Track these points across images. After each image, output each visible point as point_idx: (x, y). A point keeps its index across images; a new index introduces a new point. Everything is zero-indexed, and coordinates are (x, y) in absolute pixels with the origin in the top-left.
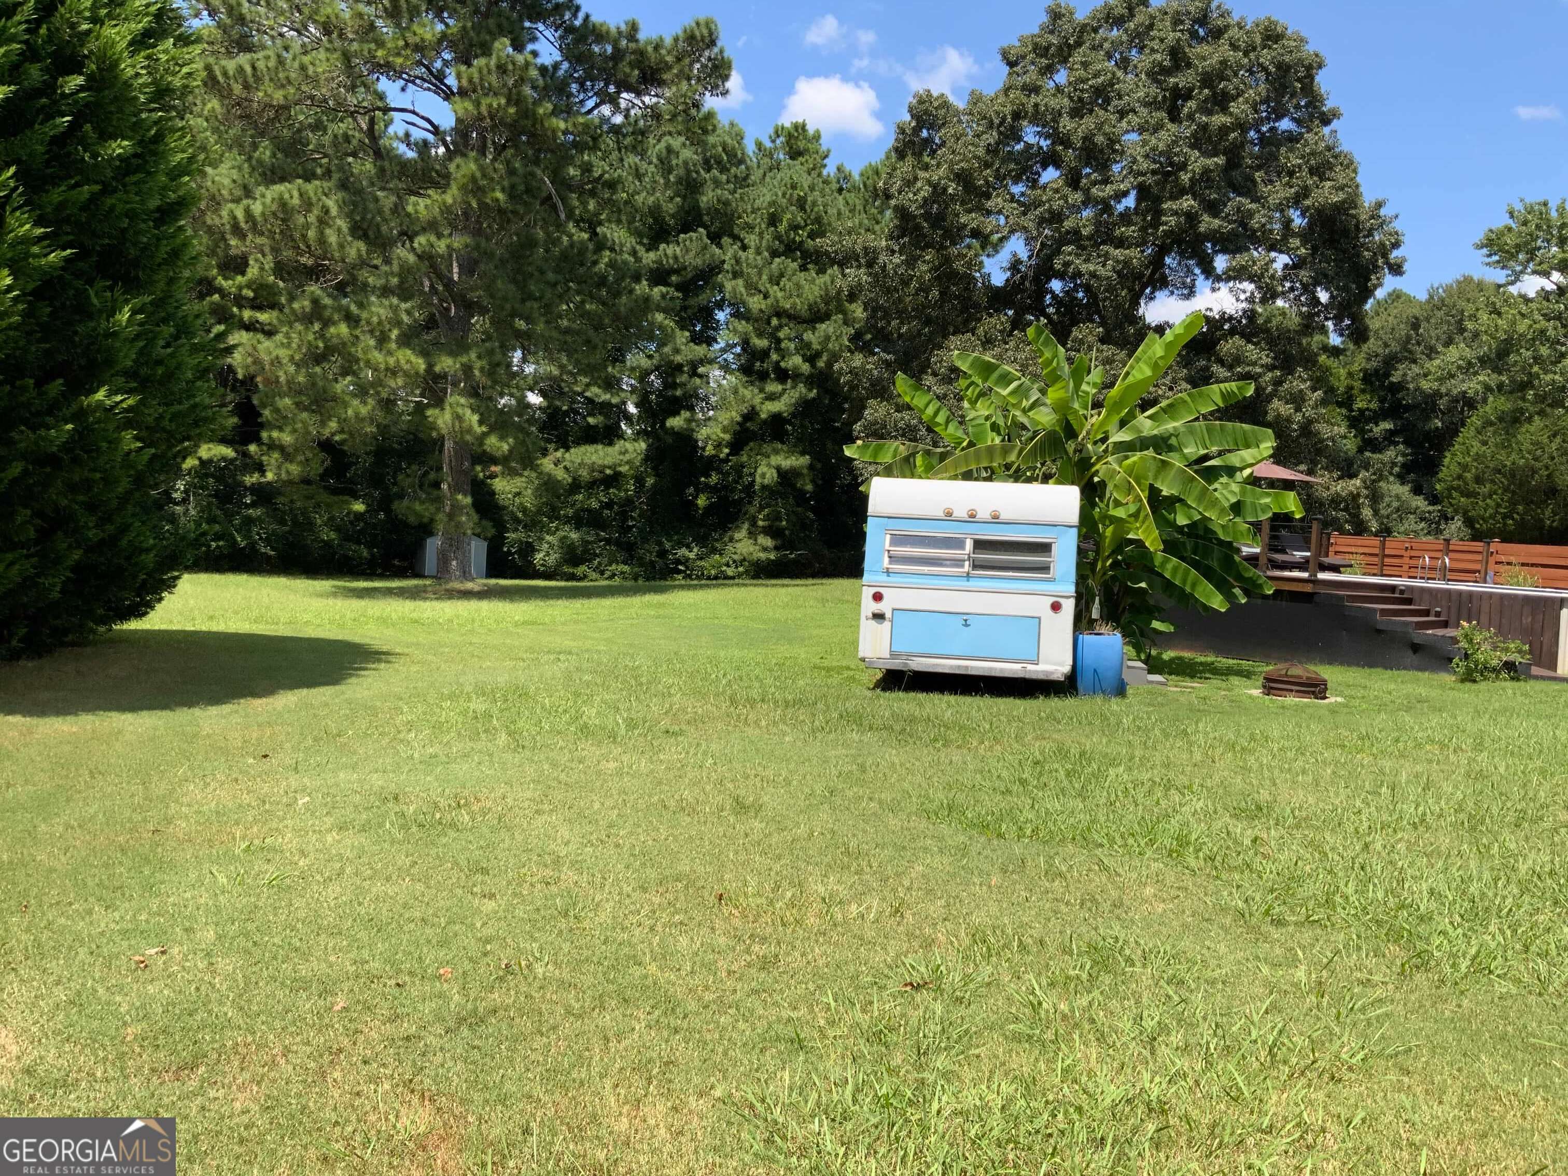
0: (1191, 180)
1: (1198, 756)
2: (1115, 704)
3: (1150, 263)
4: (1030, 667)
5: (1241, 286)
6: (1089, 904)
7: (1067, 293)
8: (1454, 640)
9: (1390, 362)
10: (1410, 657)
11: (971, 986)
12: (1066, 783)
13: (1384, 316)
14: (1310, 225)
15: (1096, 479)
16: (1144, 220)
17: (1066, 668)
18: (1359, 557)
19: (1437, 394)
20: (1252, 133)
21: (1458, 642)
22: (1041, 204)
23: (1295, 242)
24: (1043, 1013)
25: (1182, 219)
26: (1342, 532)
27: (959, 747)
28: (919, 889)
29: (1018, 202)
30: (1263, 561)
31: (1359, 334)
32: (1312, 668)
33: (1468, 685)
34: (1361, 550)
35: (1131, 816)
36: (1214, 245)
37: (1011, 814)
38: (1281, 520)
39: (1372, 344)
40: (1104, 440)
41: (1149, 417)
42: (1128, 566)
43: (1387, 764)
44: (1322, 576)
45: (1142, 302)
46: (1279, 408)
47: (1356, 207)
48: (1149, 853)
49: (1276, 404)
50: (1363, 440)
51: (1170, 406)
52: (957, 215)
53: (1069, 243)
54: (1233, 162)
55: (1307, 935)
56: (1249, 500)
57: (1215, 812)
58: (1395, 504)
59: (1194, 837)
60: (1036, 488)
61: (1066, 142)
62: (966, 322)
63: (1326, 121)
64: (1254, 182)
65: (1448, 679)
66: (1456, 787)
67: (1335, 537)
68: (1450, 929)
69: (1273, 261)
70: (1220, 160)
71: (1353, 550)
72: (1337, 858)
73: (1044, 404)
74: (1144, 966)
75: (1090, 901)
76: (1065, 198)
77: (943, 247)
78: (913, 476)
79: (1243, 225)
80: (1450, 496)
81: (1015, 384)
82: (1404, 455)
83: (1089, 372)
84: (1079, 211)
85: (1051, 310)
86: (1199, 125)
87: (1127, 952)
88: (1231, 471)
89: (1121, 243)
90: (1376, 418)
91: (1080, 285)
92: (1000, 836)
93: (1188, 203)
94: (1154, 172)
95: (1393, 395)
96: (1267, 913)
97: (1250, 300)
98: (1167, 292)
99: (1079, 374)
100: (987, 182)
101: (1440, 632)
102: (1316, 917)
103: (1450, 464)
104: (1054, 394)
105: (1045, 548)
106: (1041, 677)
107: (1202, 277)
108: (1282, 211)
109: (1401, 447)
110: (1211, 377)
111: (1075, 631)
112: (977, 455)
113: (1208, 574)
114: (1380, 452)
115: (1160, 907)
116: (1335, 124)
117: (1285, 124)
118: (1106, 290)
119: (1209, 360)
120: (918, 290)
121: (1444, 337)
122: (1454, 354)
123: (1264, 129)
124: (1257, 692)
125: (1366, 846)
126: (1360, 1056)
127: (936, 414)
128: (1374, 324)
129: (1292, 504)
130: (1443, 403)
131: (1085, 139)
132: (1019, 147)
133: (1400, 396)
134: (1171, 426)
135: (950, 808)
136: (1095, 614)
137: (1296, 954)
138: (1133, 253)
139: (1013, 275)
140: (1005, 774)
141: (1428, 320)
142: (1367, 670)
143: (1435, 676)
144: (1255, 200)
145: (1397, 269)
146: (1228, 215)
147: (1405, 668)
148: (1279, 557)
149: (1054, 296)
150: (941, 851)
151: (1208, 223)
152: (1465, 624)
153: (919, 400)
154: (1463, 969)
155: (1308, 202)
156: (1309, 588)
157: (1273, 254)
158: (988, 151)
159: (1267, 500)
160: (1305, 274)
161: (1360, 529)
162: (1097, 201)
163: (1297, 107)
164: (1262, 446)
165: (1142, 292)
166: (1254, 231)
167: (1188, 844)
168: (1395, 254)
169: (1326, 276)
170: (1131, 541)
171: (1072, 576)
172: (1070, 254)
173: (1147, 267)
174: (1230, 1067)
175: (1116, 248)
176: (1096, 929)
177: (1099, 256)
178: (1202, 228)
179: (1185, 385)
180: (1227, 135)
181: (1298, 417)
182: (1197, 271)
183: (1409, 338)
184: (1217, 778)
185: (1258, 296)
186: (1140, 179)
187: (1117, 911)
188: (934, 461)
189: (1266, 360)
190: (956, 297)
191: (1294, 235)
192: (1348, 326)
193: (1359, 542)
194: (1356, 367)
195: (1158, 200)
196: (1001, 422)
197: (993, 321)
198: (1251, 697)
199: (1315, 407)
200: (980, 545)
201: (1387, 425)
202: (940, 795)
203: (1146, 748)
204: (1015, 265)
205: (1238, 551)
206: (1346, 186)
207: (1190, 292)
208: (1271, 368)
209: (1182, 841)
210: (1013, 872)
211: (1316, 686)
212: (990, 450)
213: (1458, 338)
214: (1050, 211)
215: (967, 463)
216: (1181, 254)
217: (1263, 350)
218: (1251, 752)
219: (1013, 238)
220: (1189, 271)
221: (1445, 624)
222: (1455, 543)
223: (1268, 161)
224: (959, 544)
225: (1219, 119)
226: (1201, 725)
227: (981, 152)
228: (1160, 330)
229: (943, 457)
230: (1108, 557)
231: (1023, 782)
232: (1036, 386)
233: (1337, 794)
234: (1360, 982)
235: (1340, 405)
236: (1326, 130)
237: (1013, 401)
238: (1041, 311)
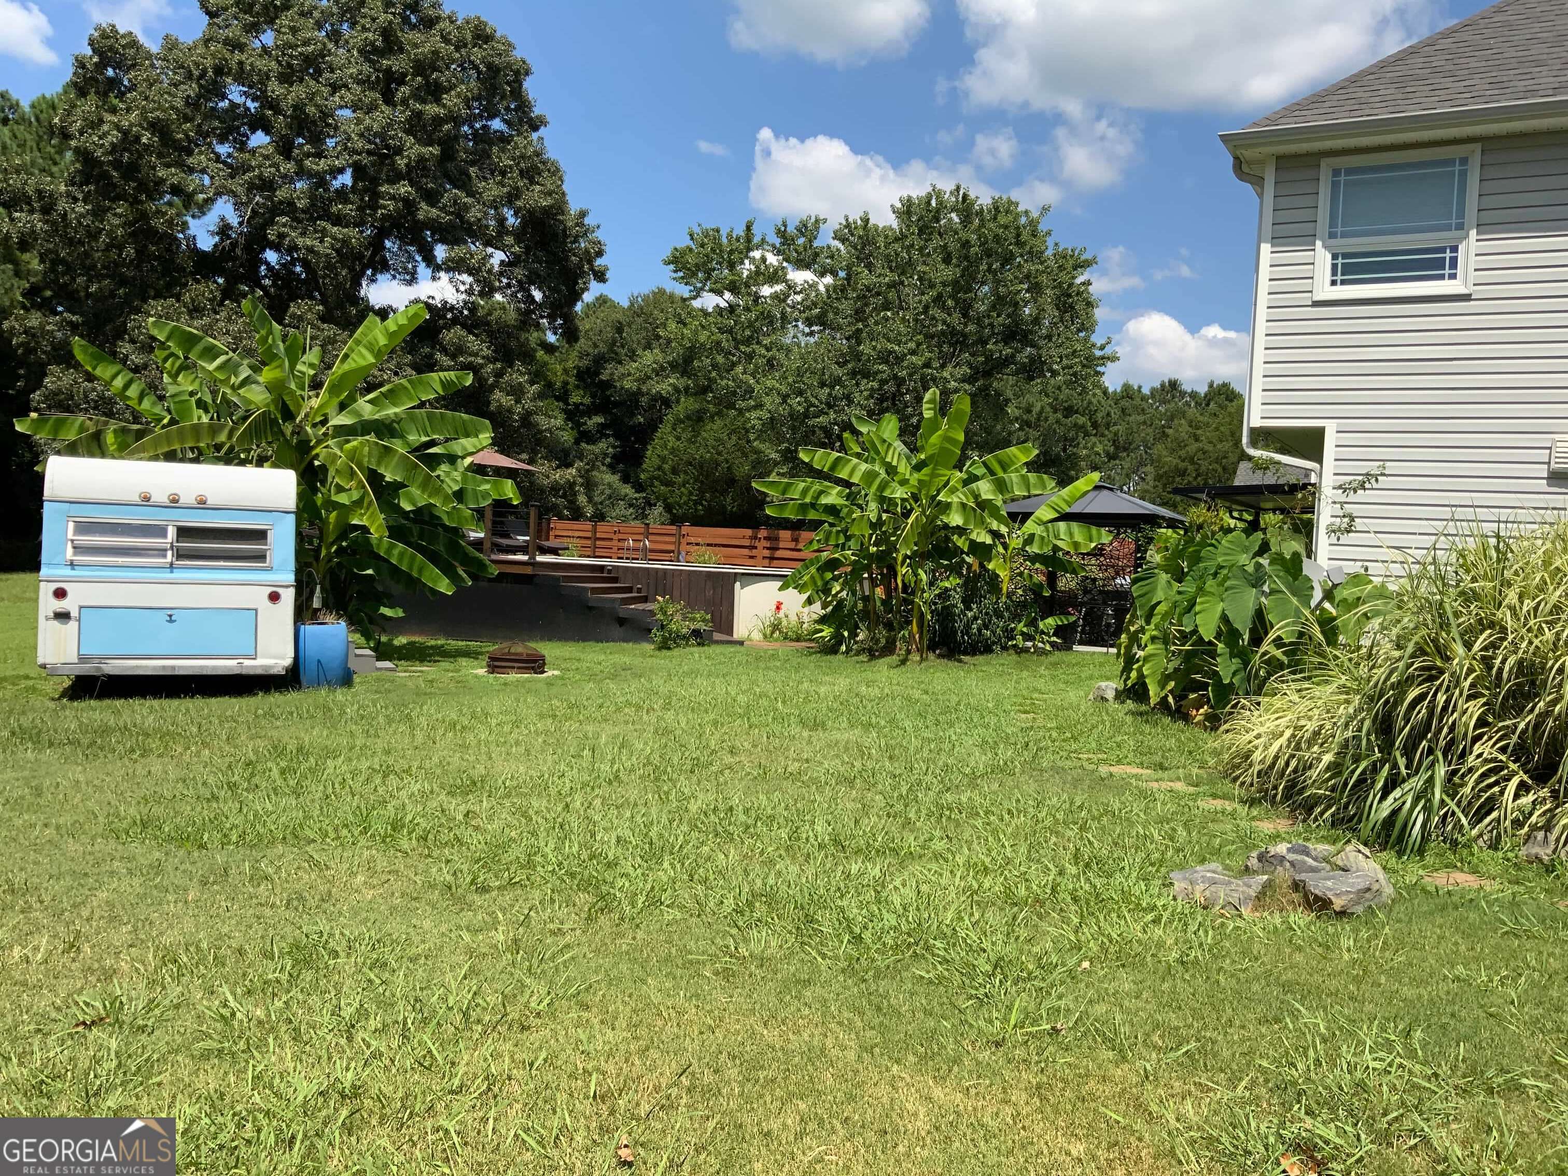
0: (407, 165)
1: (420, 737)
2: (341, 695)
3: (370, 244)
4: (247, 663)
5: (460, 278)
6: (295, 903)
7: (283, 265)
8: (652, 613)
9: (599, 361)
10: (617, 631)
11: (157, 1012)
12: (279, 782)
13: (593, 319)
14: (524, 224)
15: (317, 463)
16: (362, 200)
17: (288, 661)
18: (575, 540)
19: (639, 393)
20: (466, 128)
21: (655, 615)
22: (250, 169)
23: (509, 240)
24: (236, 1023)
25: (400, 205)
26: (561, 517)
27: (159, 756)
28: (102, 917)
29: (224, 163)
30: (487, 545)
31: (571, 334)
32: (532, 645)
33: (665, 652)
34: (577, 534)
35: (346, 807)
36: (432, 236)
37: (216, 822)
38: (501, 505)
39: (582, 343)
40: (324, 422)
41: (369, 402)
42: (354, 552)
43: (590, 729)
44: (540, 558)
45: (364, 283)
46: (500, 398)
47: (563, 214)
48: (362, 842)
49: (497, 395)
50: (580, 432)
51: (390, 391)
52: (154, 168)
53: (283, 214)
54: (448, 154)
55: (508, 897)
56: (470, 487)
57: (432, 792)
58: (608, 492)
59: (409, 817)
60: (250, 471)
61: (274, 105)
62: (169, 286)
63: (535, 128)
64: (469, 177)
65: (648, 647)
66: (646, 743)
67: (555, 522)
68: (631, 870)
69: (491, 256)
70: (435, 150)
71: (570, 533)
72: (540, 820)
73: (257, 382)
74: (348, 955)
75: (296, 901)
76: (276, 166)
77: (136, 201)
78: (103, 454)
79: (459, 215)
80: (652, 485)
81: (222, 358)
82: (614, 447)
83: (304, 352)
84: (292, 181)
85: (267, 282)
86: (412, 111)
87: (332, 944)
88: (452, 459)
89: (338, 220)
90: (591, 411)
91: (298, 259)
92: (202, 846)
93: (404, 188)
94: (369, 153)
95: (603, 392)
96: (473, 882)
97: (469, 292)
98: (388, 276)
99: (295, 352)
100: (187, 136)
101: (641, 606)
102: (517, 879)
103: (652, 456)
104: (267, 375)
105: (260, 535)
106: (259, 672)
107: (423, 265)
108: (496, 208)
109: (611, 439)
110: (435, 365)
111: (295, 623)
112: (181, 434)
113: (434, 558)
114: (593, 444)
115: (369, 894)
116: (542, 131)
117: (497, 124)
118: (325, 268)
119: (433, 348)
120: (108, 248)
121: (643, 341)
122: (650, 358)
123: (478, 126)
124: (482, 671)
125: (567, 806)
126: (546, 1002)
127: (127, 386)
128: (584, 326)
129: (509, 490)
130: (644, 401)
131: (295, 107)
132: (224, 104)
133: (608, 393)
134: (392, 411)
135: (144, 825)
136: (316, 603)
137: (497, 917)
138: (353, 232)
139: (222, 240)
140: (211, 780)
141: (629, 326)
142: (582, 644)
143: (637, 646)
144: (470, 194)
145: (601, 277)
146: (445, 206)
147: (613, 641)
148: (504, 542)
149: (270, 268)
150: (130, 872)
151: (425, 211)
152: (660, 598)
153: (104, 371)
154: (640, 905)
155: (519, 203)
156: (529, 570)
157: (490, 250)
158: (187, 104)
159: (487, 487)
160: (519, 272)
161: (577, 515)
162: (310, 174)
163: (508, 109)
164: (481, 436)
165: (363, 273)
166: (471, 224)
167: (403, 826)
168: (599, 262)
169: (539, 276)
170: (356, 528)
171: (291, 564)
172: (284, 225)
173: (367, 249)
174: (425, 1038)
175: (334, 225)
176: (300, 928)
177: (316, 231)
178: (421, 216)
179: (409, 371)
180: (441, 125)
181: (519, 409)
182: (418, 258)
183: (614, 342)
184: (436, 759)
185: (477, 289)
186: (356, 157)
187: (325, 906)
188: (130, 439)
189: (486, 352)
190: (156, 258)
191: (508, 233)
192: (561, 326)
193: (575, 527)
194: (570, 364)
195: (375, 182)
196: (208, 398)
197: (201, 287)
198: (476, 676)
199: (533, 399)
200: (184, 532)
201: (599, 419)
202: (132, 811)
203: (368, 736)
204: (224, 230)
205: (464, 536)
206: (554, 192)
207: (412, 279)
208: (494, 360)
209: (397, 825)
210: (214, 883)
211: (535, 661)
212: (197, 429)
213: (655, 344)
214: (260, 178)
215: (169, 443)
216: (401, 238)
217: (483, 341)
218: (472, 729)
219: (220, 202)
220: (411, 258)
221: (645, 600)
222: (655, 527)
223: (481, 158)
224: (161, 531)
225: (432, 109)
226: (425, 707)
227: (179, 103)
228: (383, 313)
229: (140, 435)
230: (332, 544)
231: (232, 786)
232: (246, 362)
233: (545, 761)
234: (553, 933)
235: (558, 399)
236: (535, 136)
237: (220, 376)
238: (256, 282)
